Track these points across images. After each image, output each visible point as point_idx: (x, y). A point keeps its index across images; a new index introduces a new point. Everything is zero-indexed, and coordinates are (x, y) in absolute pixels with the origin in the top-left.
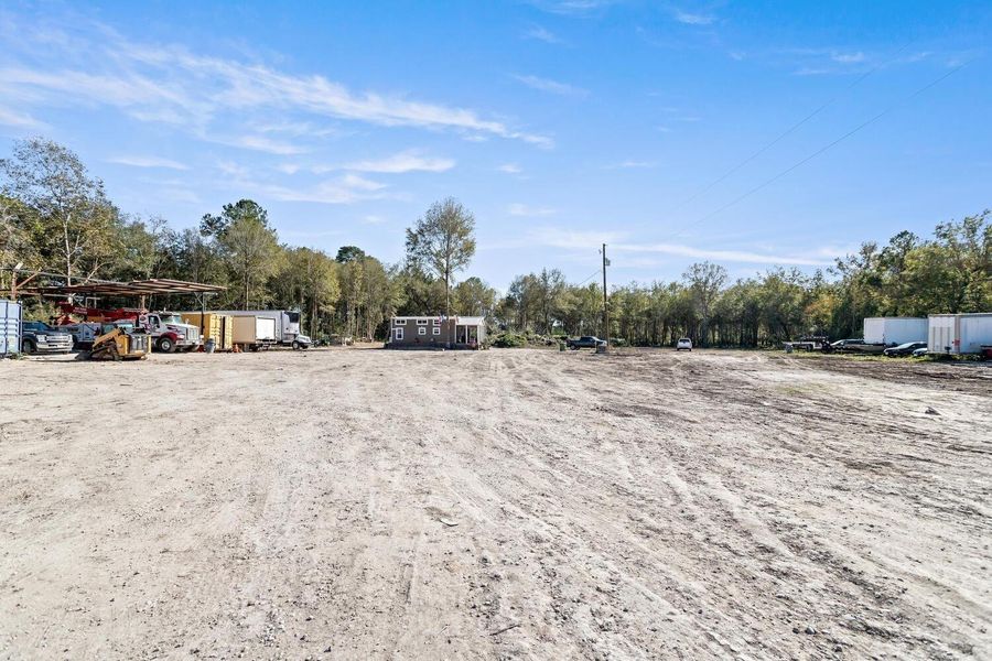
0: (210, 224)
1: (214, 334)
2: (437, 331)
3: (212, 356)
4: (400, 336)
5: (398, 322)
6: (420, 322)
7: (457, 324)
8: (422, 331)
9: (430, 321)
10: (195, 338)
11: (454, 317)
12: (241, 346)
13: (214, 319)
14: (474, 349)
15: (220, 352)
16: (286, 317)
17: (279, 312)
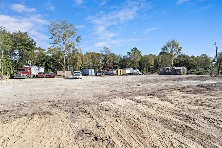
0: (129, 53)
1: (119, 73)
2: (170, 71)
3: (118, 76)
4: (162, 72)
5: (161, 69)
6: (166, 69)
7: (175, 69)
8: (167, 71)
9: (169, 68)
10: (116, 73)
11: (174, 67)
12: (124, 75)
13: (119, 70)
14: (180, 75)
15: (120, 75)
16: (133, 69)
17: (132, 68)
